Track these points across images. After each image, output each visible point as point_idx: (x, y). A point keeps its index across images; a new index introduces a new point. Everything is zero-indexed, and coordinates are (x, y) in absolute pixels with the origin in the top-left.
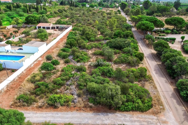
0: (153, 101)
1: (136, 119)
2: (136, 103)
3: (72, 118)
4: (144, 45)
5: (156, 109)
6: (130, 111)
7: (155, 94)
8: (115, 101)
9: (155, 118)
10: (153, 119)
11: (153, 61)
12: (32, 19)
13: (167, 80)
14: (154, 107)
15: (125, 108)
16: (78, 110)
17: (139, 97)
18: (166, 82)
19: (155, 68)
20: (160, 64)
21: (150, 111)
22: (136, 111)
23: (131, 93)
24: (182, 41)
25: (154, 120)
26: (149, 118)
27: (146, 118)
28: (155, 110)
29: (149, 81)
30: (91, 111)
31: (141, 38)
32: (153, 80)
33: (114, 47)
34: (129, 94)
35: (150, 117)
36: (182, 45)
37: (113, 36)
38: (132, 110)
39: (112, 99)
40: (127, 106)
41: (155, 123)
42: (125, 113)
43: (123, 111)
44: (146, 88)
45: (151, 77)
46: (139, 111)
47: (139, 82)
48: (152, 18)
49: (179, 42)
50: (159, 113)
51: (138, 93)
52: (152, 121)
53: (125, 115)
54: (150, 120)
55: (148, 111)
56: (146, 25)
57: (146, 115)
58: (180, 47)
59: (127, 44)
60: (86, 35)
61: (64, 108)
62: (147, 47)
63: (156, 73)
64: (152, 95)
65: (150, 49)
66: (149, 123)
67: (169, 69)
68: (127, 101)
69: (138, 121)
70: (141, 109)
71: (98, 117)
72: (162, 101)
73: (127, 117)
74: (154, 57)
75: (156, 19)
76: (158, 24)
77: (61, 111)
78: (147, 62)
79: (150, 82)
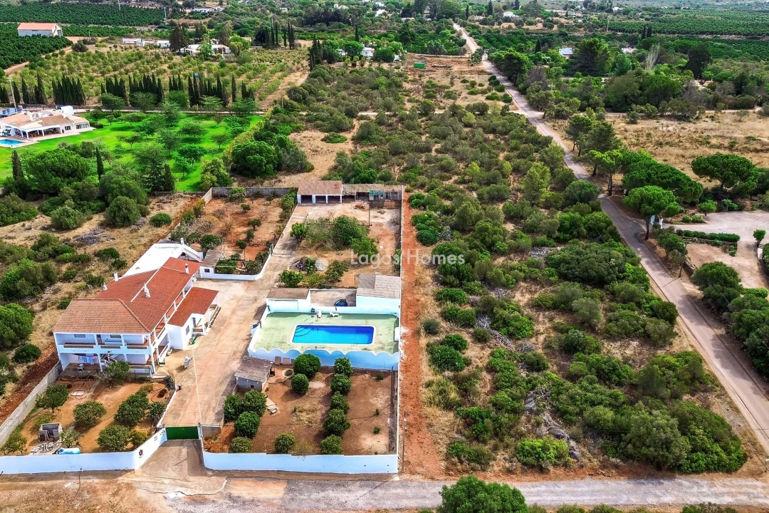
0: (743, 446)
1: (724, 490)
2: (712, 453)
3: (592, 493)
4: (654, 263)
5: (755, 463)
6: (702, 472)
7: (739, 426)
8: (674, 453)
9: (759, 484)
10: (755, 487)
11: (702, 324)
12: (261, 161)
13: (757, 388)
14: (749, 459)
15: (693, 465)
16: (592, 475)
17: (713, 438)
18: (755, 393)
19: (714, 349)
20: (722, 335)
21: (744, 468)
22: (715, 470)
23: (698, 431)
24: (757, 245)
25: (759, 490)
26: (747, 486)
27: (740, 486)
28: (753, 466)
29: (716, 391)
30: (620, 475)
31: (635, 232)
32: (722, 388)
33: (582, 278)
34: (694, 434)
35: (749, 483)
36: (760, 261)
37: (557, 233)
38: (708, 469)
39: (668, 449)
40: (696, 461)
41: (762, 495)
42: (696, 478)
43: (689, 474)
44: (714, 411)
45: (716, 378)
46: (721, 471)
47: (693, 395)
48: (666, 172)
49: (748, 247)
50: (764, 474)
51: (710, 429)
52: (755, 492)
53: (697, 483)
54: (751, 490)
55: (739, 471)
56: (656, 202)
57: (739, 479)
58: (757, 268)
59: (617, 268)
60: (481, 235)
61: (560, 471)
62: (667, 272)
63: (724, 366)
64: (735, 431)
65: (677, 281)
66: (752, 495)
67: (757, 357)
68: (694, 451)
69: (728, 493)
70: (724, 466)
71: (643, 488)
72: (762, 444)
73: (702, 486)
74: (698, 308)
75: (678, 176)
76: (684, 192)
77: (557, 477)
78: (688, 328)
79: (718, 392)
